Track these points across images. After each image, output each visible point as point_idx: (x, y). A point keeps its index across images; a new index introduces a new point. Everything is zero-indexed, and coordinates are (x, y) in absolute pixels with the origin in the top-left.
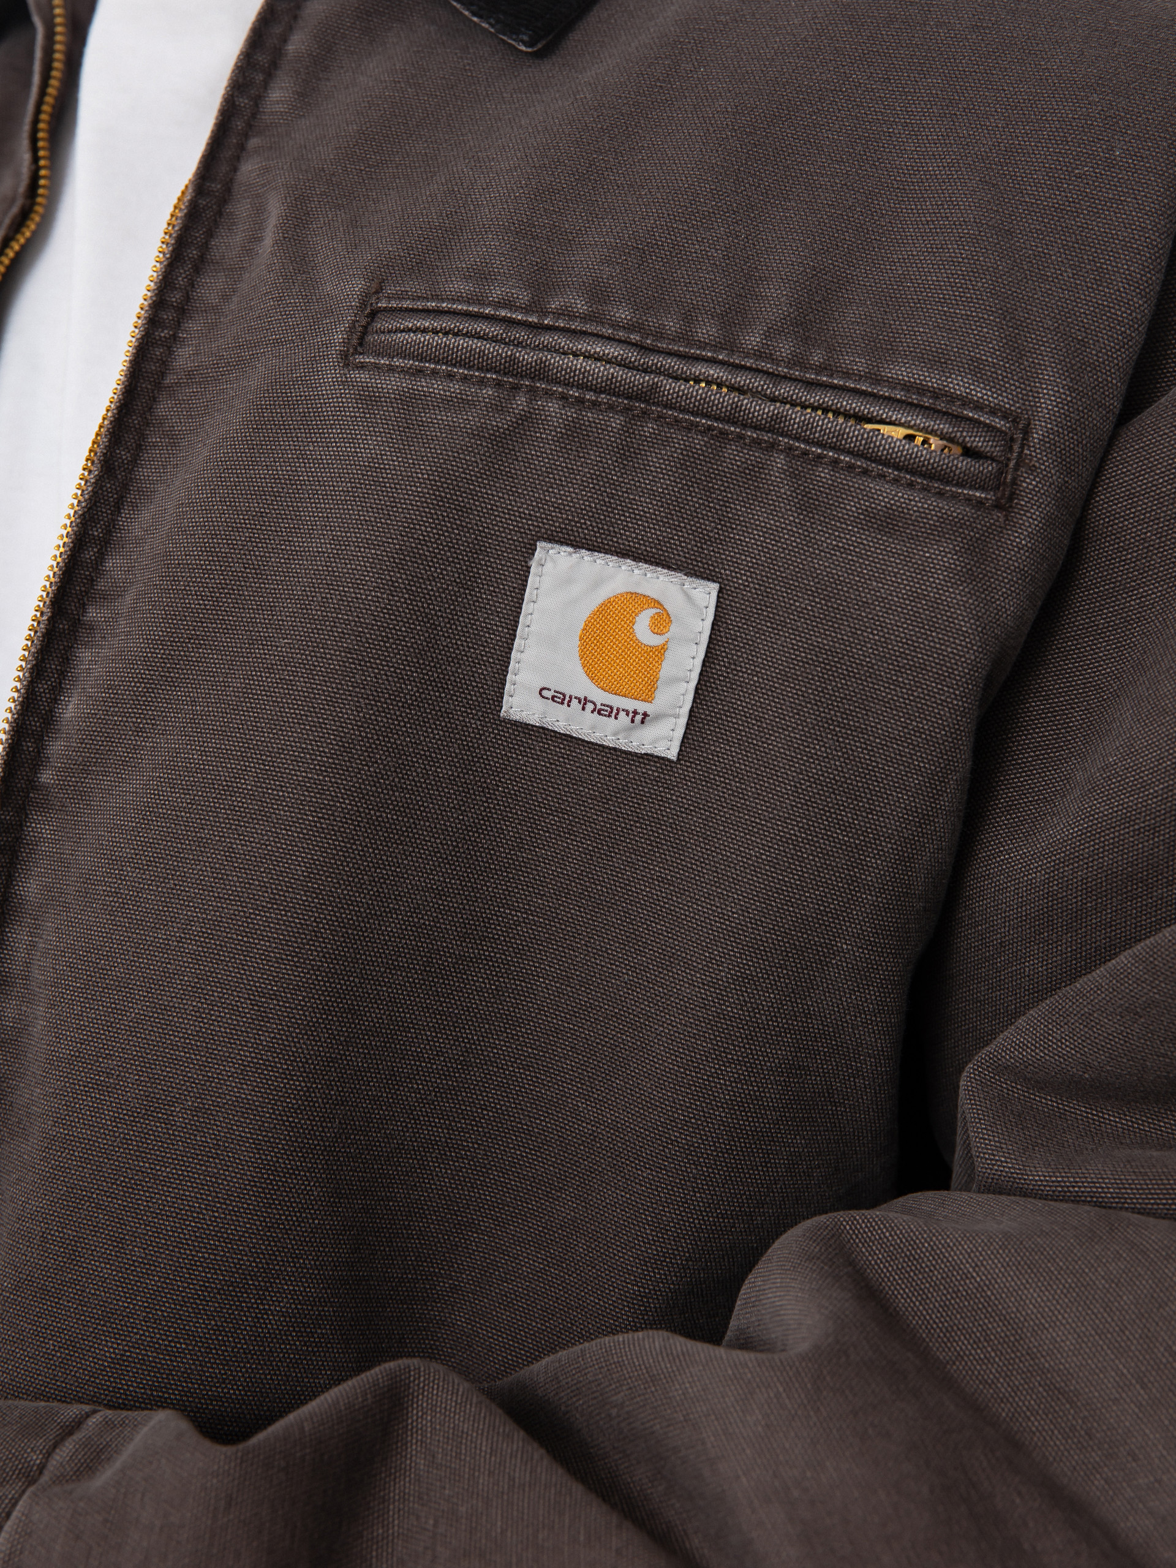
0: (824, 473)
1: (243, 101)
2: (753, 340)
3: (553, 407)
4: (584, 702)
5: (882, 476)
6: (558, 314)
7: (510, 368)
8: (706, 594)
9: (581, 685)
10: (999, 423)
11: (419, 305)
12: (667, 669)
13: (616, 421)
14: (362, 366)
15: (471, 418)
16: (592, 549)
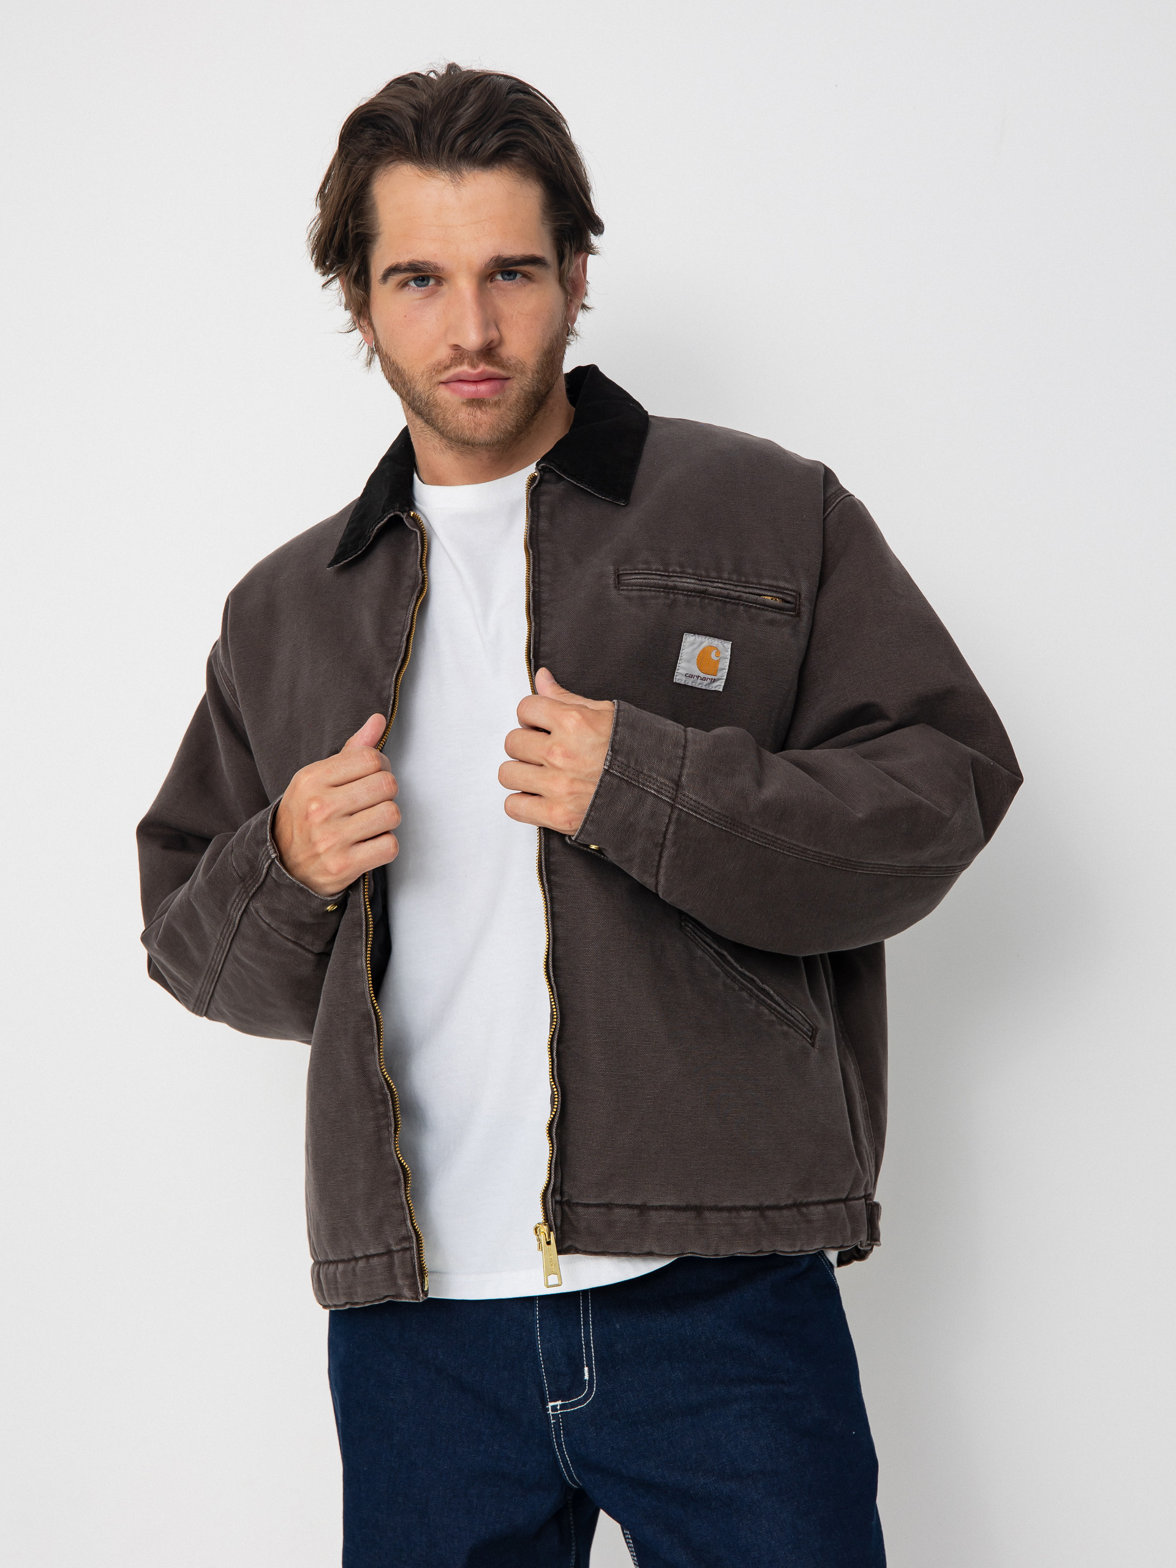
0: (753, 611)
1: (534, 526)
2: (726, 576)
3: (681, 597)
4: (698, 677)
5: (768, 610)
6: (673, 572)
7: (666, 587)
8: (728, 645)
9: (697, 672)
10: (793, 594)
11: (633, 572)
12: (720, 666)
13: (698, 600)
14: (623, 590)
15: (660, 601)
16: (699, 634)
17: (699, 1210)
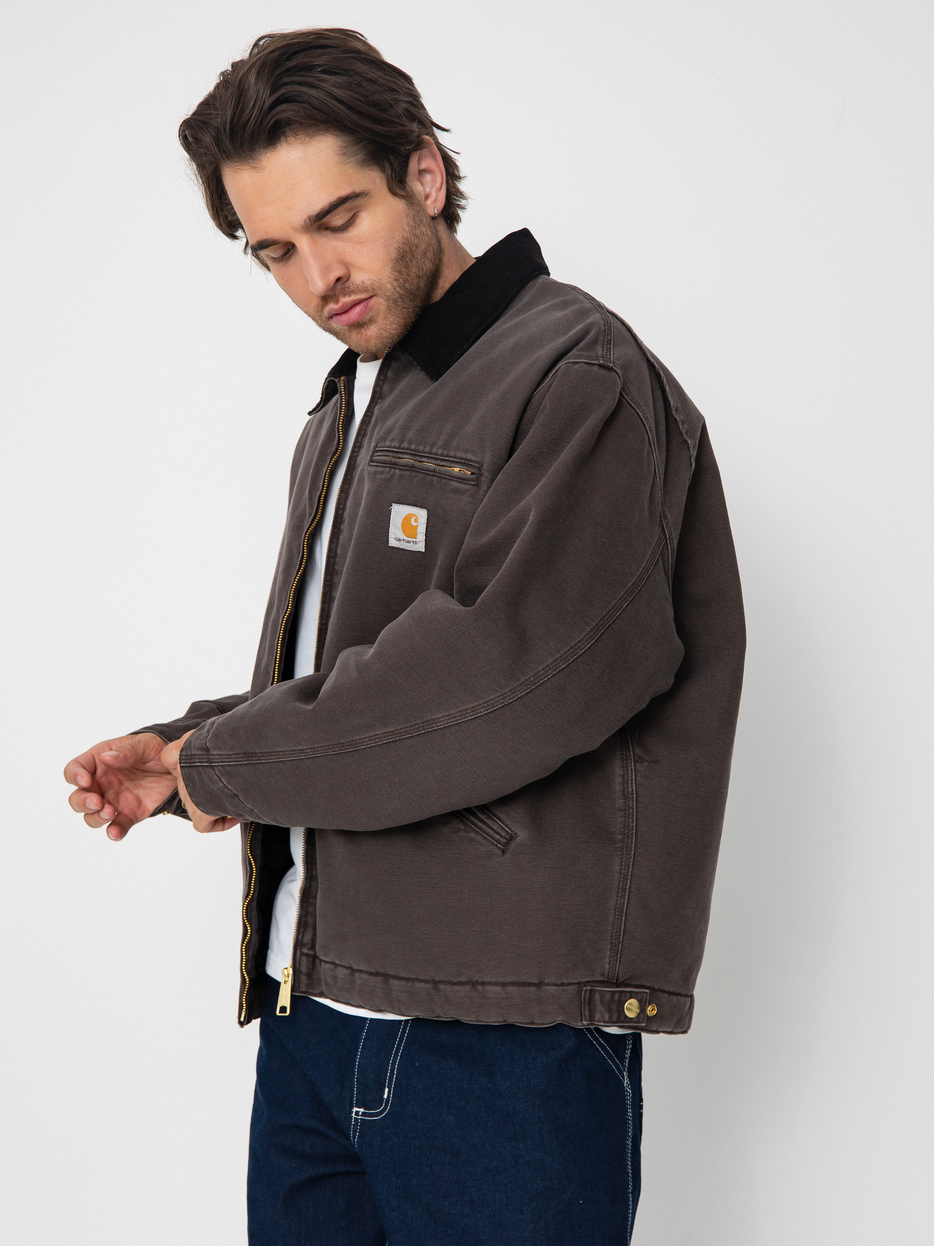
0: (444, 481)
2: (435, 451)
4: (404, 540)
5: (454, 481)
7: (392, 463)
8: (425, 513)
9: (402, 536)
10: (477, 465)
12: (419, 530)
15: (383, 476)
16: (403, 504)
17: (387, 977)
